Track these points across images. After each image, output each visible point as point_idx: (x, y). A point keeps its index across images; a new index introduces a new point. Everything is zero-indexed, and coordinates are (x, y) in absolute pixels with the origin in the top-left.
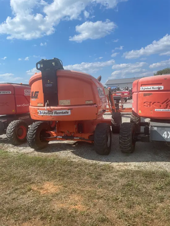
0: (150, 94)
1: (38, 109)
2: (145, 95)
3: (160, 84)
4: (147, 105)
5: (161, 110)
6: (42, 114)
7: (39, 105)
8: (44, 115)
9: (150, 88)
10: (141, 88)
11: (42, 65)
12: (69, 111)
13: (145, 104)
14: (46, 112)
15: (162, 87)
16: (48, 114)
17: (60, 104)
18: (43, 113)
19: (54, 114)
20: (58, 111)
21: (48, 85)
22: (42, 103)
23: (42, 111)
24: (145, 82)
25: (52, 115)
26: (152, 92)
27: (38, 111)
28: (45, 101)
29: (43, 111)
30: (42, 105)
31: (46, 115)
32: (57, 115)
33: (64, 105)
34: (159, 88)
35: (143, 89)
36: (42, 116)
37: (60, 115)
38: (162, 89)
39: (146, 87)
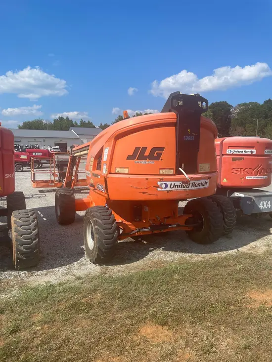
0: (241, 159)
1: (162, 180)
2: (234, 159)
3: (253, 147)
4: (236, 172)
5: (253, 177)
6: (168, 189)
7: (164, 171)
8: (174, 189)
9: (242, 151)
10: (228, 150)
11: (182, 102)
12: (208, 181)
13: (234, 171)
14: (178, 183)
15: (255, 152)
16: (180, 188)
17: (200, 169)
18: (172, 187)
19: (190, 188)
20: (197, 182)
21: (188, 138)
22: (173, 169)
23: (169, 184)
24: (234, 143)
25: (187, 189)
26: (244, 157)
27: (159, 183)
28: (178, 165)
29: (173, 183)
30: (172, 172)
31: (176, 189)
32: (195, 188)
33: (204, 171)
34: (252, 152)
35: (232, 152)
36: (168, 191)
37: (199, 187)
38: (255, 153)
39: (236, 150)
